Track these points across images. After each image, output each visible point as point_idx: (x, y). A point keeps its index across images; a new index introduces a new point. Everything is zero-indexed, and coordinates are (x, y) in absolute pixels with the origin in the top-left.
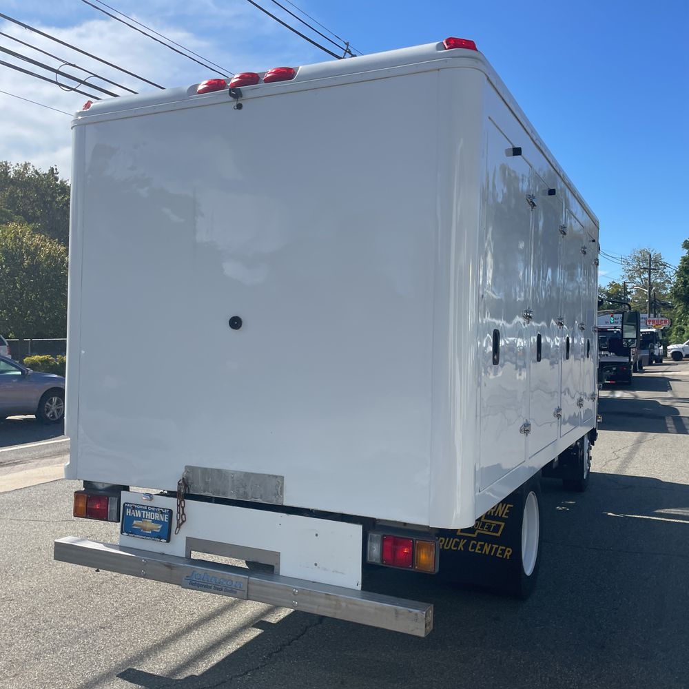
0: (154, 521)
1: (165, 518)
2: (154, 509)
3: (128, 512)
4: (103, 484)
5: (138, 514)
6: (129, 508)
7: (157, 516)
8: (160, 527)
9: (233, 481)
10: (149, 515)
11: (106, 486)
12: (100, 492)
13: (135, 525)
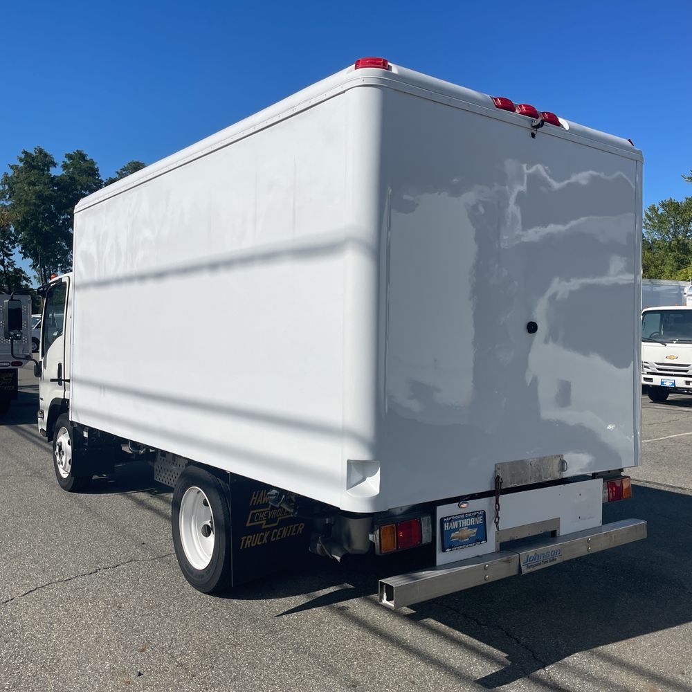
0: (470, 527)
1: (480, 521)
2: (470, 515)
3: (446, 527)
4: (401, 508)
5: (455, 525)
6: (446, 522)
7: (472, 521)
8: (475, 531)
9: (532, 468)
10: (465, 523)
11: (404, 509)
12: (401, 517)
13: (454, 538)
